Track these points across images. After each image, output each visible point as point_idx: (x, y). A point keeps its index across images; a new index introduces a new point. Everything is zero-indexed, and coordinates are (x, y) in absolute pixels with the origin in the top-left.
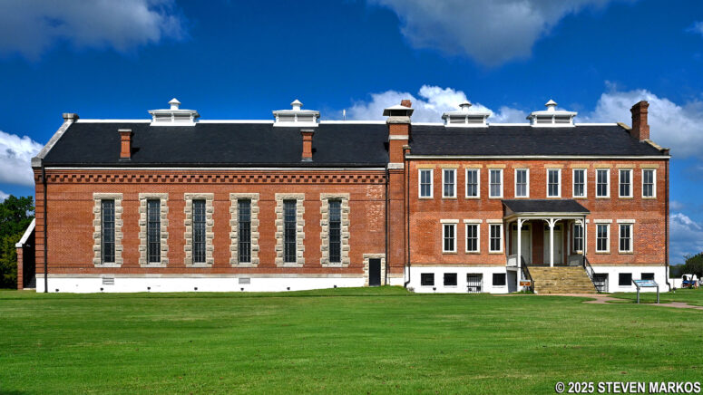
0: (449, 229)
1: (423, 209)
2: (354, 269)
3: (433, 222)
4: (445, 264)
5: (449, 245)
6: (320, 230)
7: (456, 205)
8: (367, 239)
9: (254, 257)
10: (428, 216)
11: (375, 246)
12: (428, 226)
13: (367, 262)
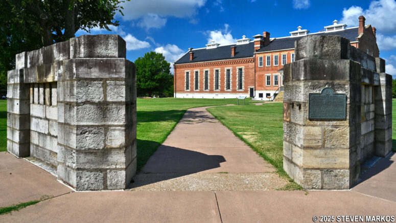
0: (268, 78)
1: (260, 71)
2: (246, 91)
3: (263, 75)
4: (267, 90)
5: (268, 83)
6: (236, 79)
7: (270, 68)
8: (250, 81)
9: (219, 88)
10: (261, 73)
11: (252, 84)
12: (261, 76)
13: (249, 89)
